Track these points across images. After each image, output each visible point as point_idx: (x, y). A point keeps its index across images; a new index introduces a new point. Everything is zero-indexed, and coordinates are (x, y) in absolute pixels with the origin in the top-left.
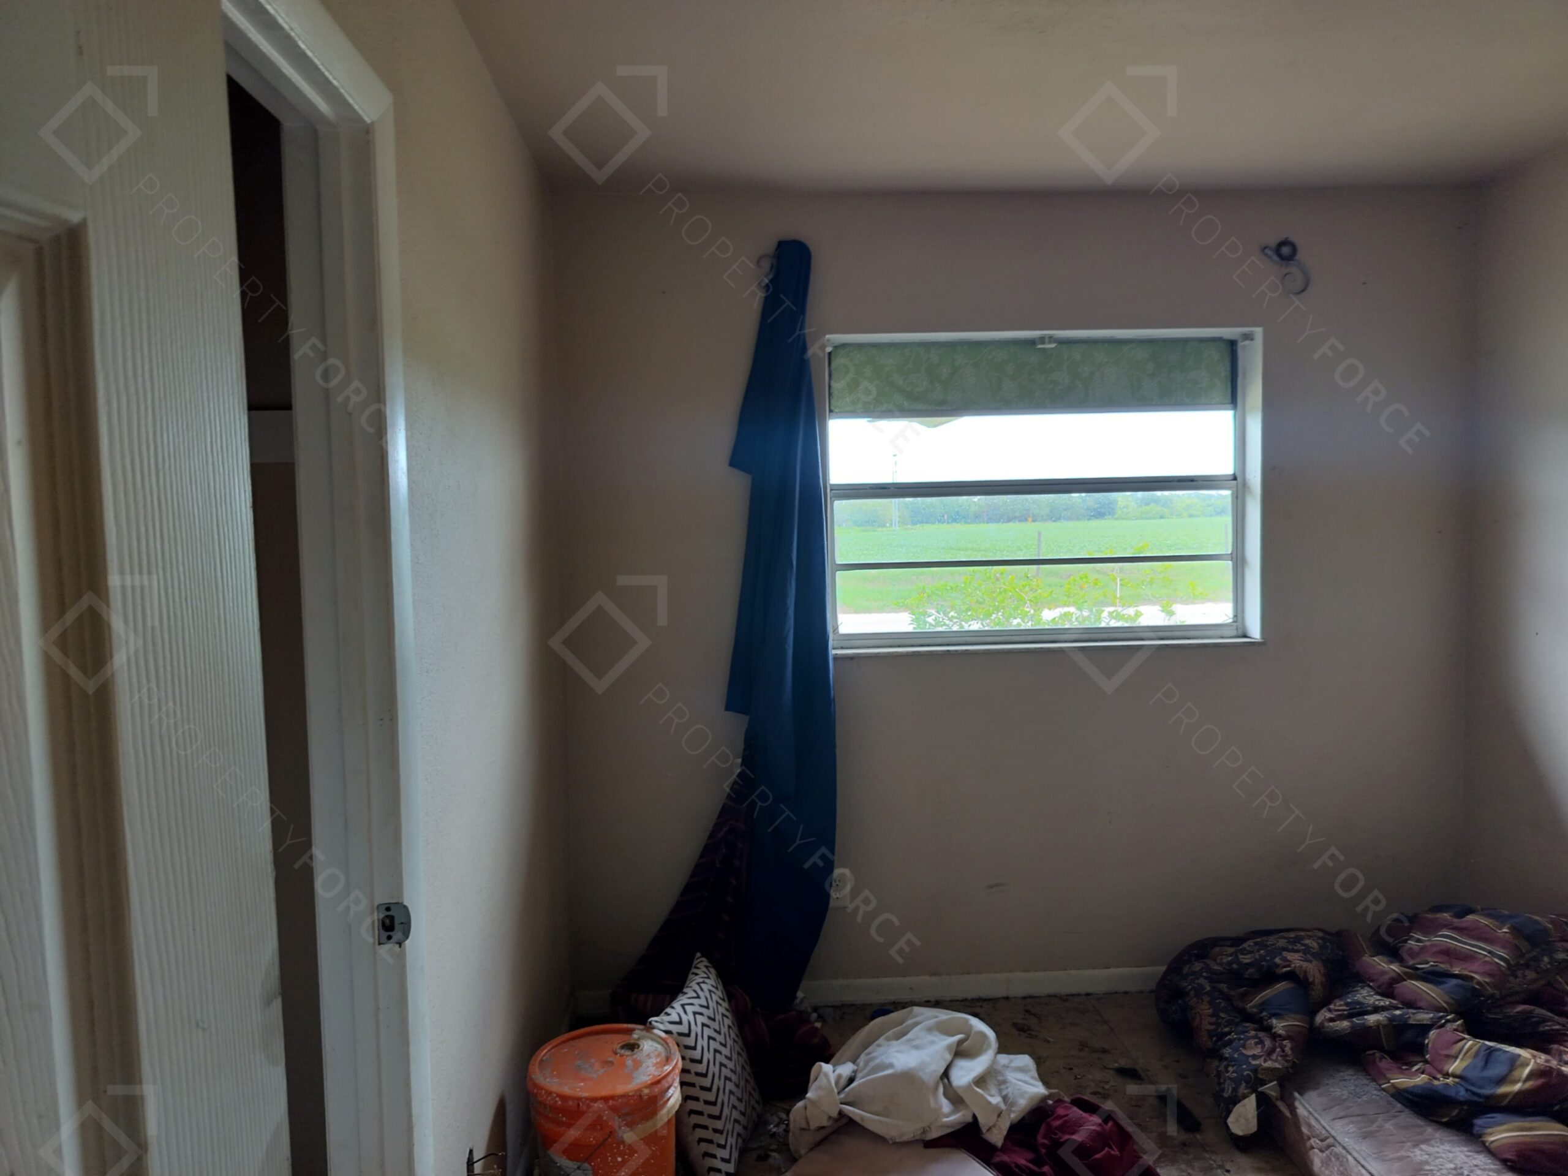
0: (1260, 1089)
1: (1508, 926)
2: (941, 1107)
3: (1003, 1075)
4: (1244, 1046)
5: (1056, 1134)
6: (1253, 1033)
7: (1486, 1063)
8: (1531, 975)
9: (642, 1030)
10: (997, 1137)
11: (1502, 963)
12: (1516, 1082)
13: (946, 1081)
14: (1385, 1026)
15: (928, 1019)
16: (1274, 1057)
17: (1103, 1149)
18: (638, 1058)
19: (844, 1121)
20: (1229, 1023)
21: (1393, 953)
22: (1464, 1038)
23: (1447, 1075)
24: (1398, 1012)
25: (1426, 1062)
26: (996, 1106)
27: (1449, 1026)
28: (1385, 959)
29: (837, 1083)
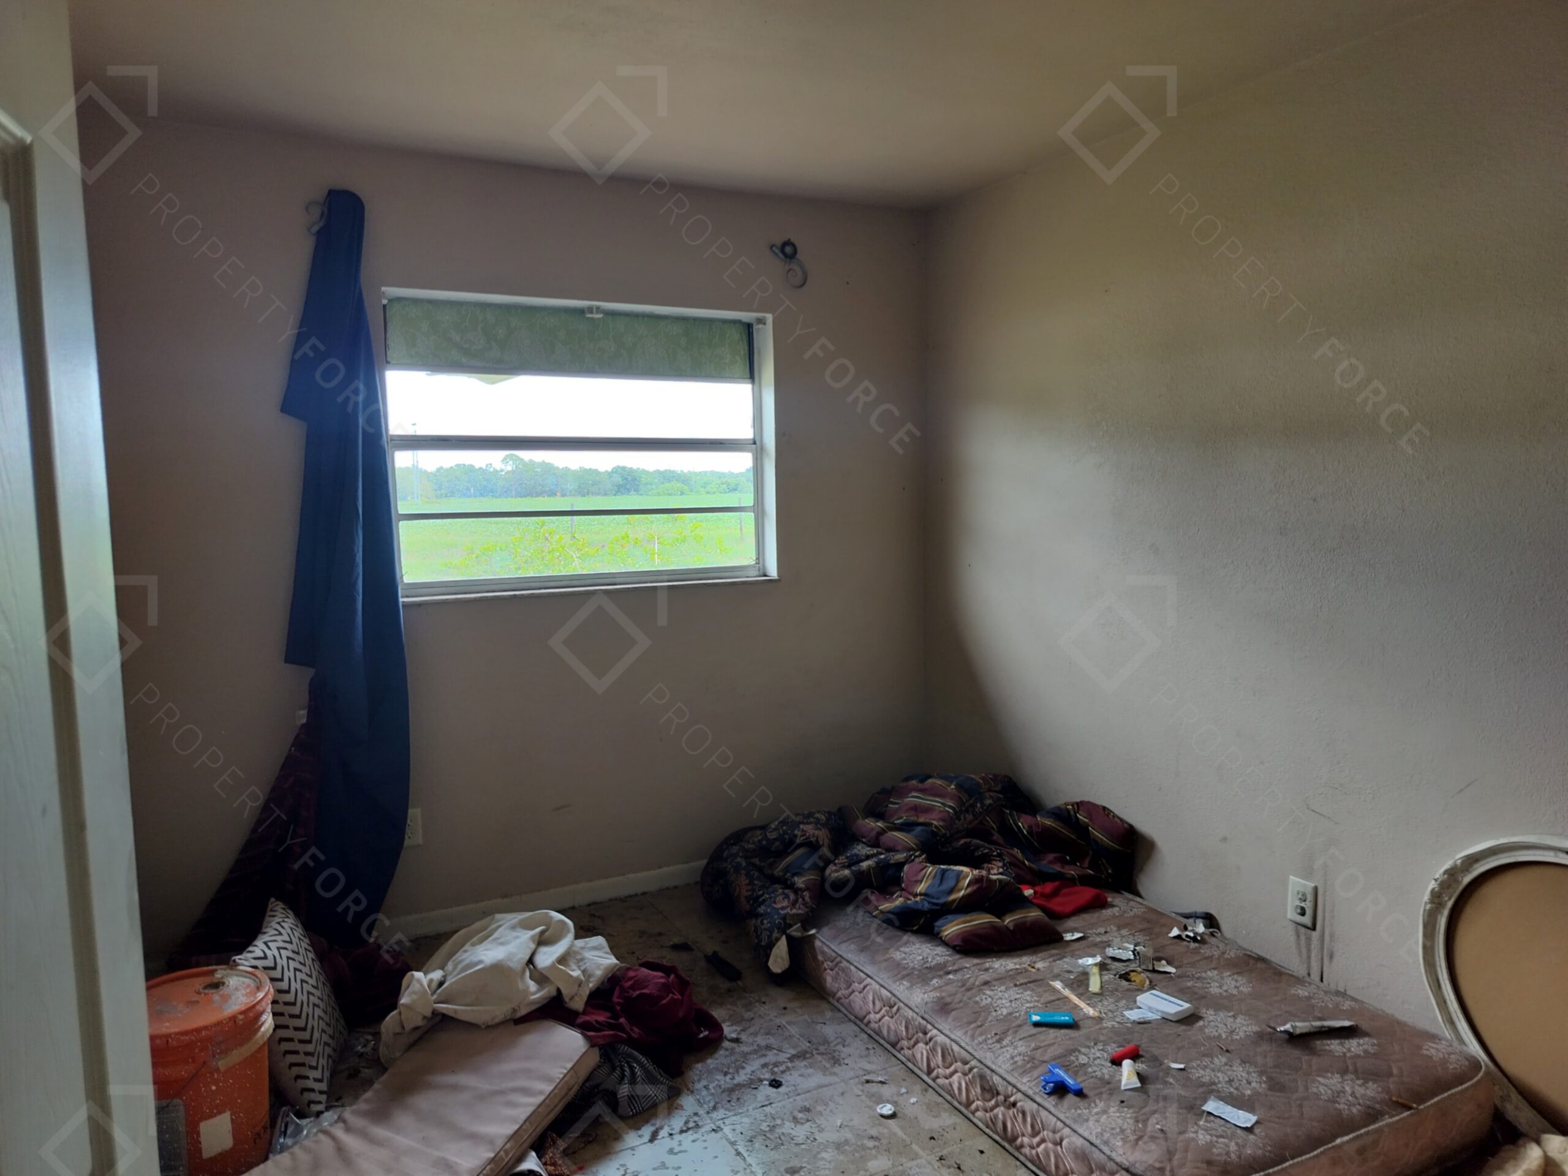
0: (788, 931)
1: (954, 783)
2: (528, 988)
3: (581, 954)
4: (775, 902)
5: (628, 992)
6: (781, 891)
7: (942, 880)
8: (970, 817)
9: (225, 970)
10: (578, 1004)
11: (951, 811)
12: (960, 890)
13: (531, 966)
14: (873, 868)
15: (509, 921)
16: (797, 906)
17: (668, 996)
18: (226, 993)
19: (438, 1019)
20: (762, 887)
21: (880, 816)
22: (926, 866)
23: (916, 895)
24: (882, 857)
25: (903, 889)
26: (577, 979)
27: (917, 860)
28: (873, 819)
29: (429, 986)
